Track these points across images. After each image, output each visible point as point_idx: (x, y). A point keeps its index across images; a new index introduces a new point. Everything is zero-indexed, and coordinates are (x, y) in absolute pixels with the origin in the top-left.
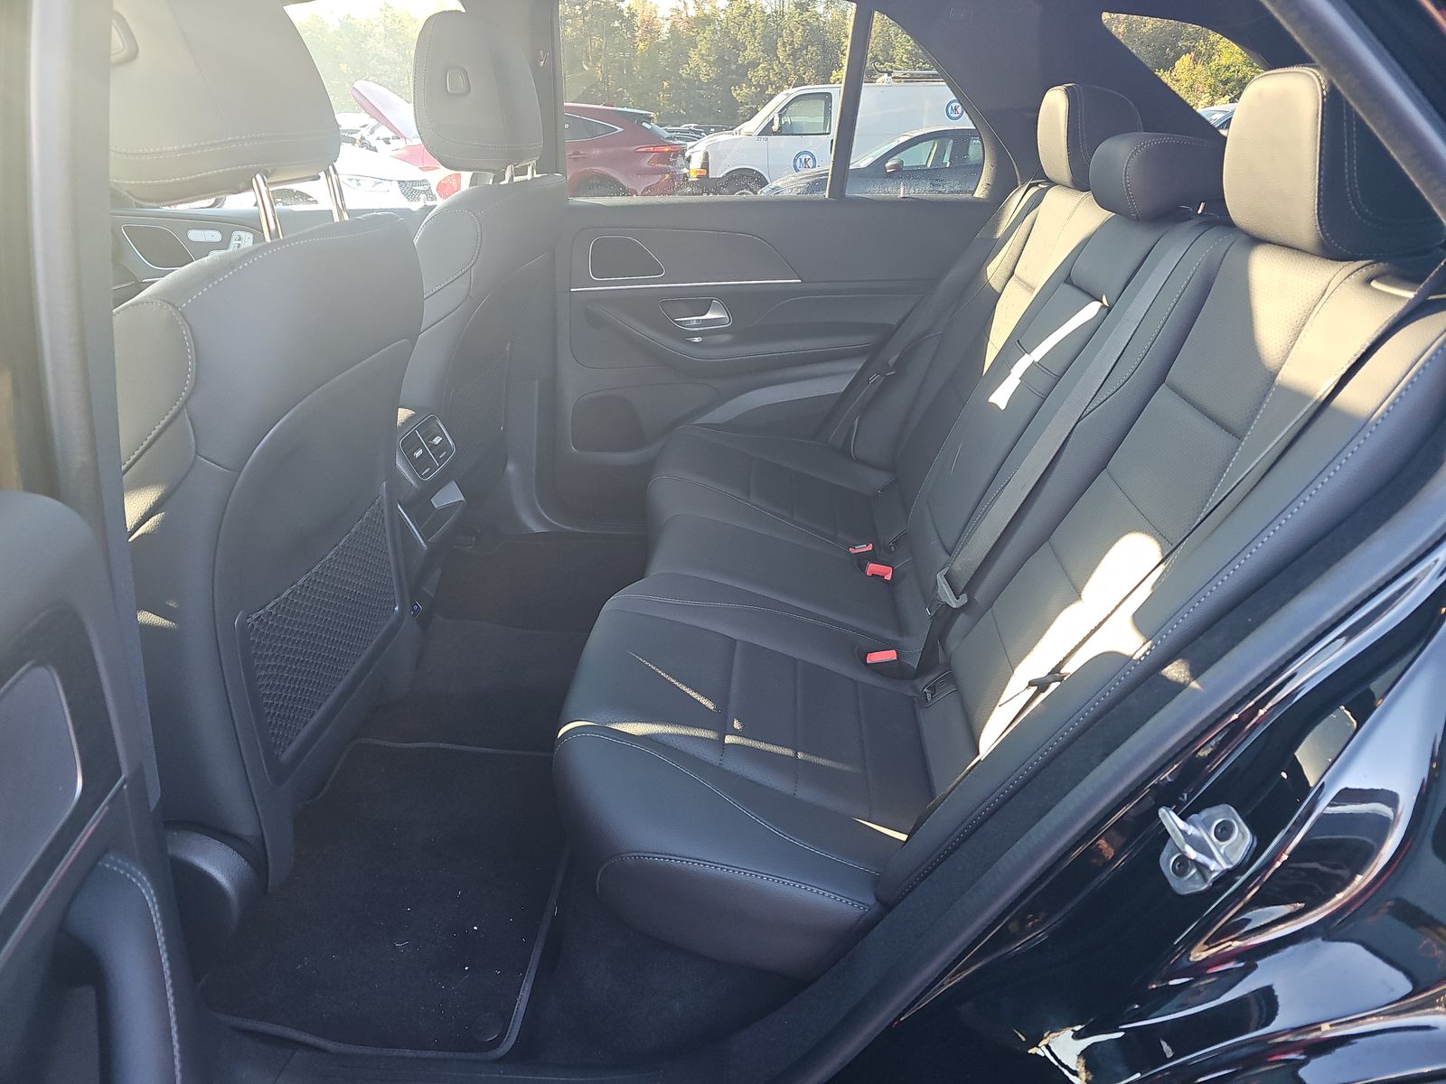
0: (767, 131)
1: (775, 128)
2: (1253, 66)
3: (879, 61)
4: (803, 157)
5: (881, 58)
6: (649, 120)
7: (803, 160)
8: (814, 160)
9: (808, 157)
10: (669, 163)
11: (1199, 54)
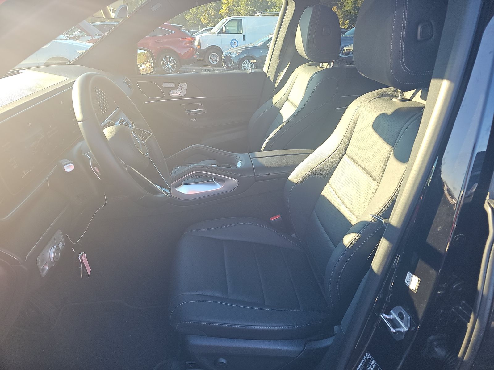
0: (221, 32)
1: (224, 31)
2: (355, 10)
3: (235, 6)
4: (234, 41)
5: (236, 5)
6: (182, 28)
7: (234, 43)
8: (238, 43)
9: (235, 41)
10: (192, 44)
11: (338, 6)
